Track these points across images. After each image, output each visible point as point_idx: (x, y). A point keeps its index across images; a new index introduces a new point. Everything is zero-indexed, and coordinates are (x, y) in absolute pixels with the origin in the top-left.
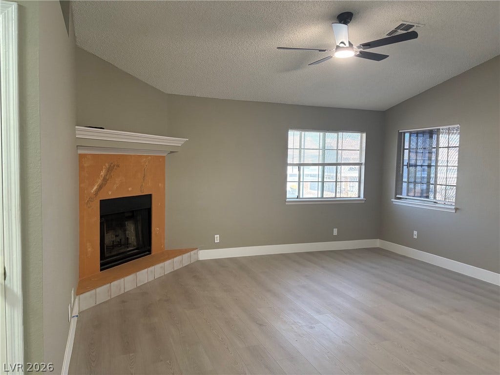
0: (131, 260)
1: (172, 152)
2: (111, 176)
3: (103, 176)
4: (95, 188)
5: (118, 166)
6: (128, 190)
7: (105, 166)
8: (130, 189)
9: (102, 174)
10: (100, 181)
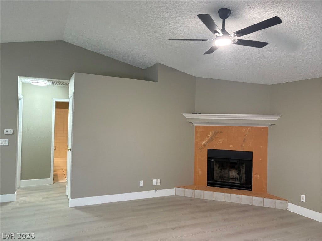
0: (235, 189)
1: (272, 125)
2: (216, 137)
3: (210, 137)
4: (204, 142)
5: (221, 132)
6: (230, 147)
7: (212, 131)
8: (231, 146)
9: (209, 136)
10: (207, 139)
